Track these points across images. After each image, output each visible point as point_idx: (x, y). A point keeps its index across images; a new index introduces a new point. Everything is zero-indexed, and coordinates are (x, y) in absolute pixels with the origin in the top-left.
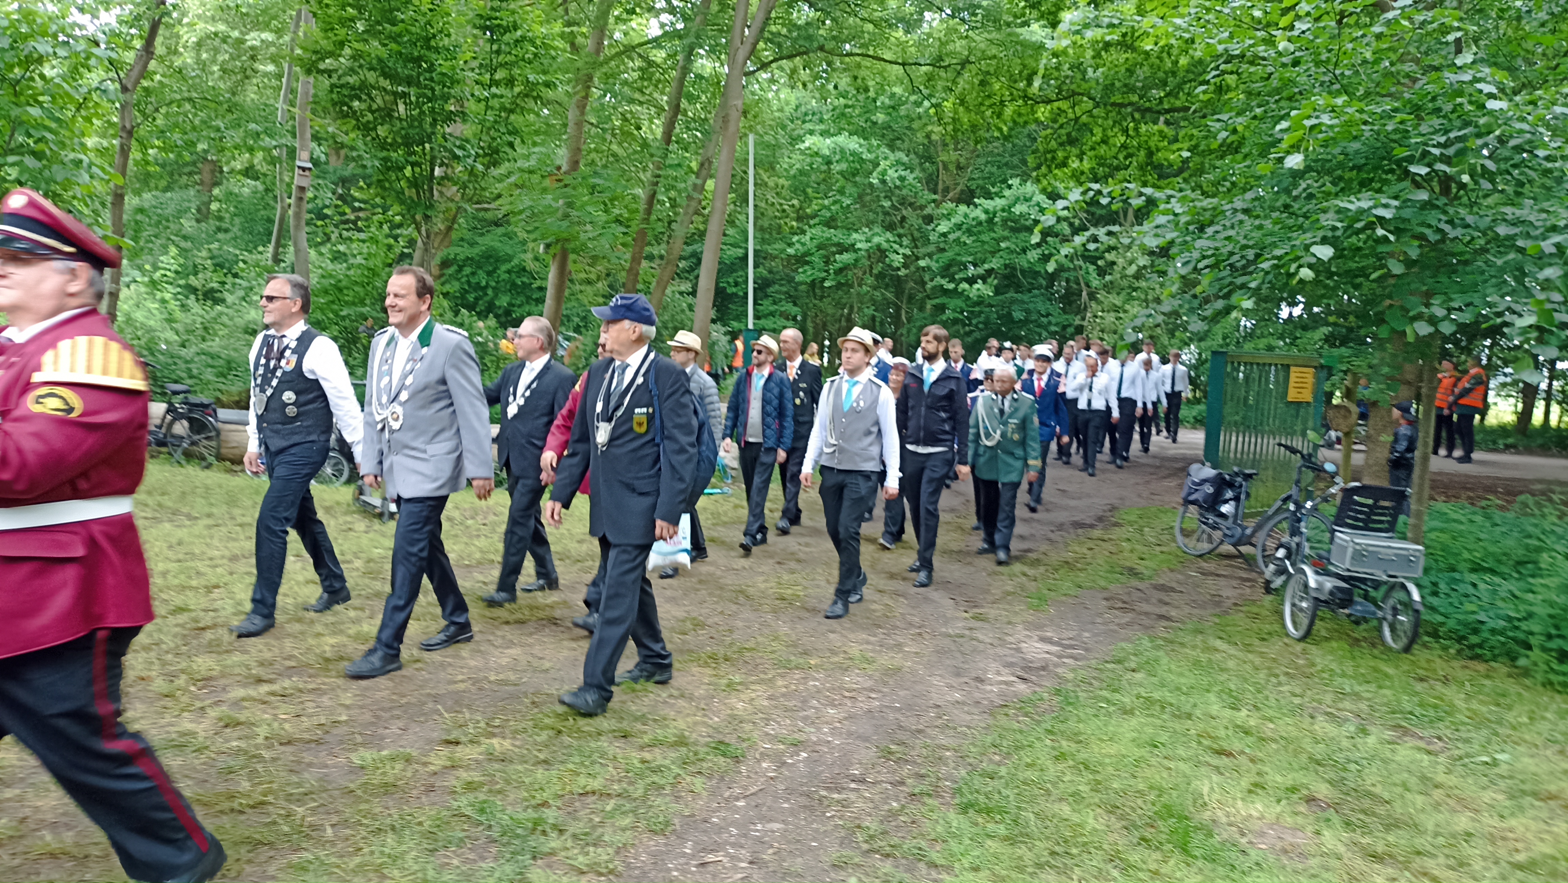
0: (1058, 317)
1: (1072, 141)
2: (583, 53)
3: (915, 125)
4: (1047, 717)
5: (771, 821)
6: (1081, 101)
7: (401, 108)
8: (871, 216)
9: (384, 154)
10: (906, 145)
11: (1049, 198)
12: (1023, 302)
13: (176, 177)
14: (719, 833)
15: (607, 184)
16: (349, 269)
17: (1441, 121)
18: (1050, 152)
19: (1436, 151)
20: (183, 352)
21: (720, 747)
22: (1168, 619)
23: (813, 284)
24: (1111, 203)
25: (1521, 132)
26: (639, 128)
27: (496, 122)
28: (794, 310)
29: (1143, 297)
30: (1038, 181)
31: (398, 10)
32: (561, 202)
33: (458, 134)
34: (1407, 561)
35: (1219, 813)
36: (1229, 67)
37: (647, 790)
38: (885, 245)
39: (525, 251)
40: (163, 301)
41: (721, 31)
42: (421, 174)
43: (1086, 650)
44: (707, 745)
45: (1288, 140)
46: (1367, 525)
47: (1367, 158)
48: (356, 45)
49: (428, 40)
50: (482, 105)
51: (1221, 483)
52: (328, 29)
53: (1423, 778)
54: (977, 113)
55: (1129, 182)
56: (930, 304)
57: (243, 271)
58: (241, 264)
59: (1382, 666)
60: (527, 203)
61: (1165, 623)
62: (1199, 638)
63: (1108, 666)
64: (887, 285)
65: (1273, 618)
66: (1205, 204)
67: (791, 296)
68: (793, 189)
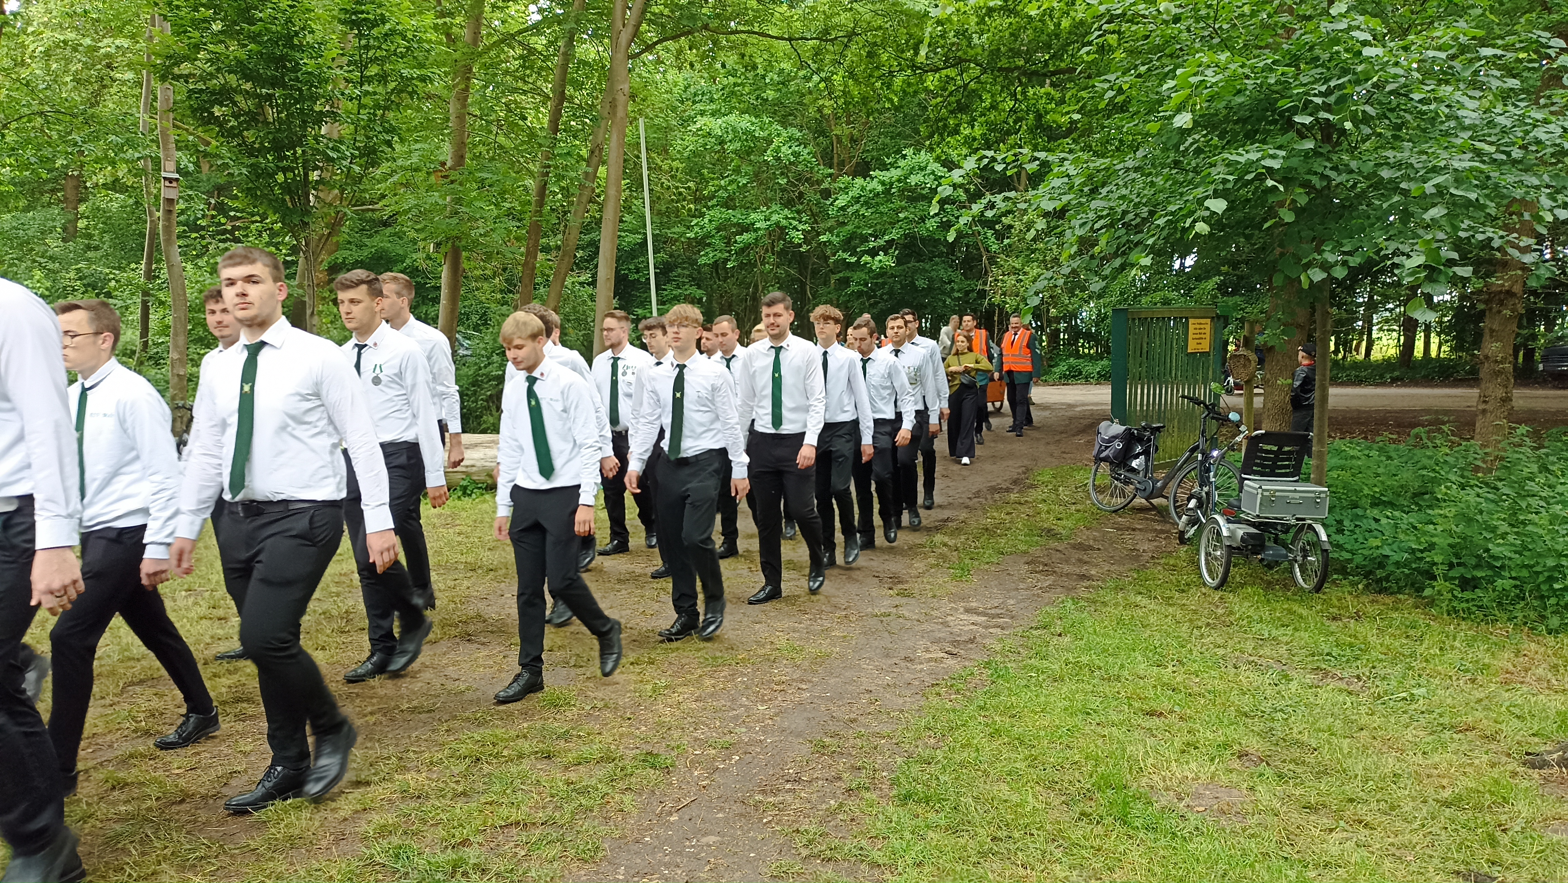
0: (959, 282)
1: (962, 108)
2: (460, 44)
3: (806, 100)
4: (979, 693)
5: (706, 834)
6: (969, 68)
8: (769, 194)
9: (253, 160)
10: (798, 120)
11: (943, 166)
12: (925, 270)
13: (37, 195)
14: (653, 853)
15: (495, 178)
17: (1319, 70)
18: (940, 120)
19: (1318, 100)
21: (650, 759)
22: (1090, 578)
23: (715, 265)
24: (1006, 169)
25: (1396, 76)
26: (525, 118)
27: (370, 120)
28: (698, 293)
29: (1041, 258)
30: (931, 149)
31: (256, 8)
32: (448, 199)
33: (332, 136)
34: (1314, 502)
35: (1155, 778)
36: (1111, 27)
37: (574, 814)
38: (784, 223)
39: (416, 251)
41: (601, 14)
42: (294, 179)
43: (1012, 618)
44: (634, 758)
45: (1177, 98)
46: (1270, 470)
47: (1251, 110)
48: (212, 47)
49: (289, 38)
50: (355, 102)
51: (1129, 439)
52: (180, 31)
53: (1347, 721)
54: (867, 86)
55: (1021, 147)
56: (833, 279)
57: (115, 289)
58: (113, 283)
59: (1295, 607)
60: (413, 202)
61: (1086, 583)
62: (1120, 595)
63: (1034, 632)
64: (790, 262)
65: (1190, 569)
66: (1098, 164)
67: (694, 279)
68: (689, 171)
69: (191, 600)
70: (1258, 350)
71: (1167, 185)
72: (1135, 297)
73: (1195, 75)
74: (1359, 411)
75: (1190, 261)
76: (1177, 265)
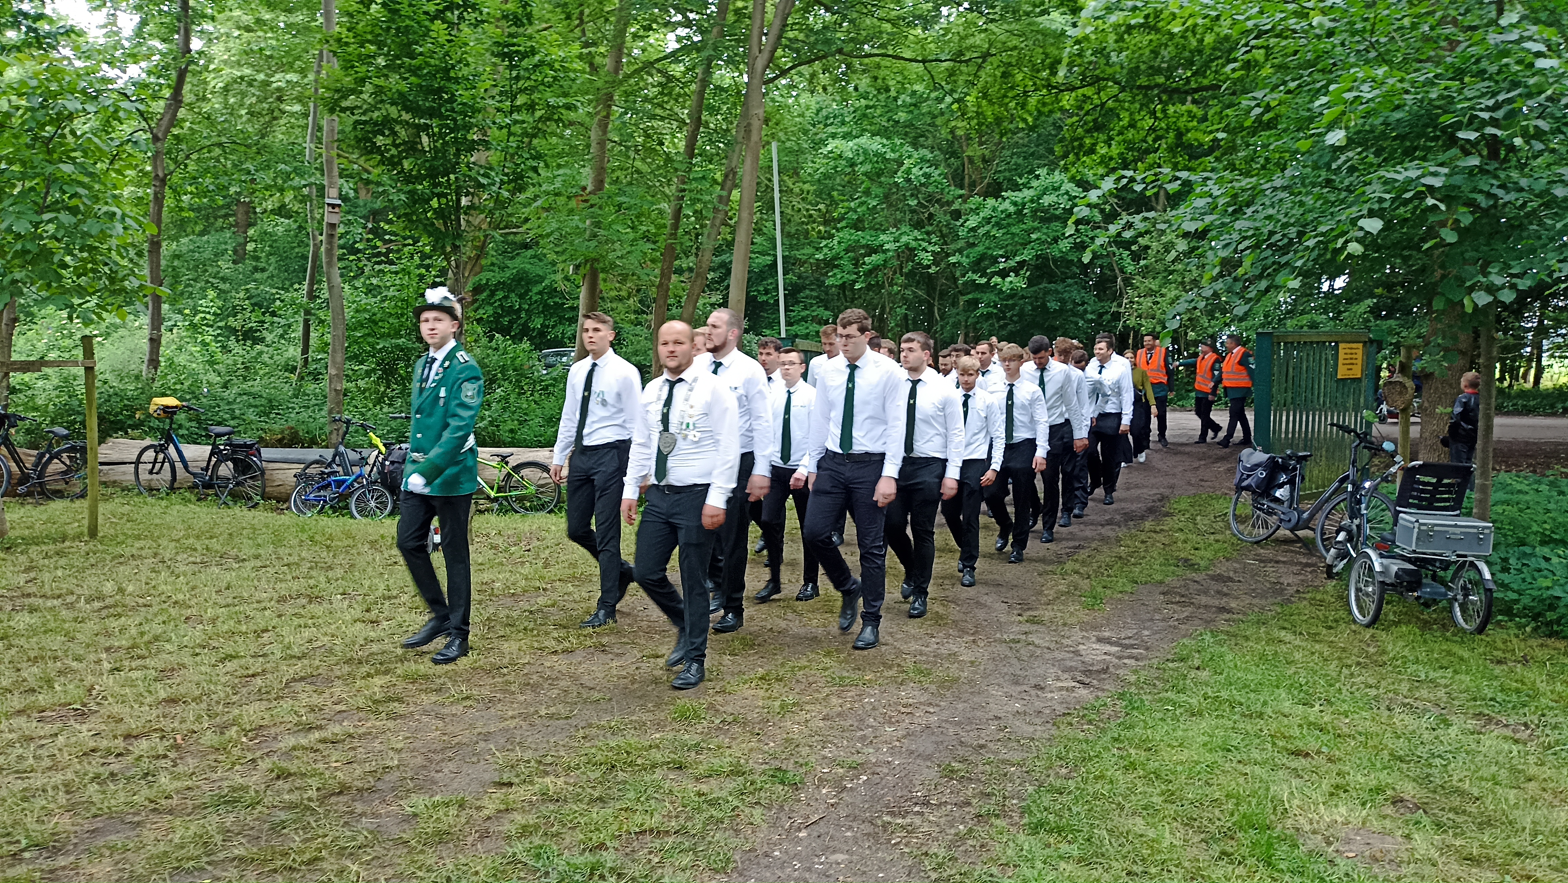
0: (1092, 305)
1: (1098, 127)
2: (602, 73)
3: (939, 121)
4: (1113, 724)
5: (834, 852)
6: (1106, 86)
7: (425, 139)
8: (899, 215)
9: (411, 187)
10: (930, 142)
11: (1078, 186)
12: (1057, 292)
13: (212, 220)
14: (782, 867)
15: (633, 202)
16: (383, 301)
17: (1486, 83)
18: (1076, 139)
19: (1485, 115)
20: (228, 394)
21: (778, 775)
22: (1230, 611)
23: (843, 287)
24: (1145, 189)
26: (661, 144)
27: (518, 147)
28: (826, 314)
29: (1179, 280)
30: (1066, 169)
31: (417, 43)
32: (588, 222)
33: (483, 163)
34: (1477, 539)
35: (1302, 820)
36: (1259, 42)
37: (705, 825)
38: (913, 244)
39: (555, 272)
40: (204, 344)
41: (738, 41)
42: (447, 204)
43: (1147, 649)
44: (764, 773)
45: (1329, 115)
46: (1429, 504)
47: (1410, 126)
48: (376, 81)
49: (447, 71)
50: (505, 131)
51: (1274, 468)
52: (348, 66)
53: (1513, 770)
54: (1001, 106)
55: (1159, 166)
56: (962, 299)
57: (280, 309)
58: (278, 303)
59: (1456, 649)
60: (554, 225)
61: (1227, 616)
62: (1263, 629)
63: (1170, 665)
64: (918, 283)
65: (1338, 605)
66: (1243, 183)
67: (822, 301)
68: (819, 194)
69: (347, 603)
70: (1415, 377)
71: (1318, 204)
72: (1280, 320)
73: (1350, 90)
74: (1527, 443)
75: (1340, 282)
76: (1325, 287)
